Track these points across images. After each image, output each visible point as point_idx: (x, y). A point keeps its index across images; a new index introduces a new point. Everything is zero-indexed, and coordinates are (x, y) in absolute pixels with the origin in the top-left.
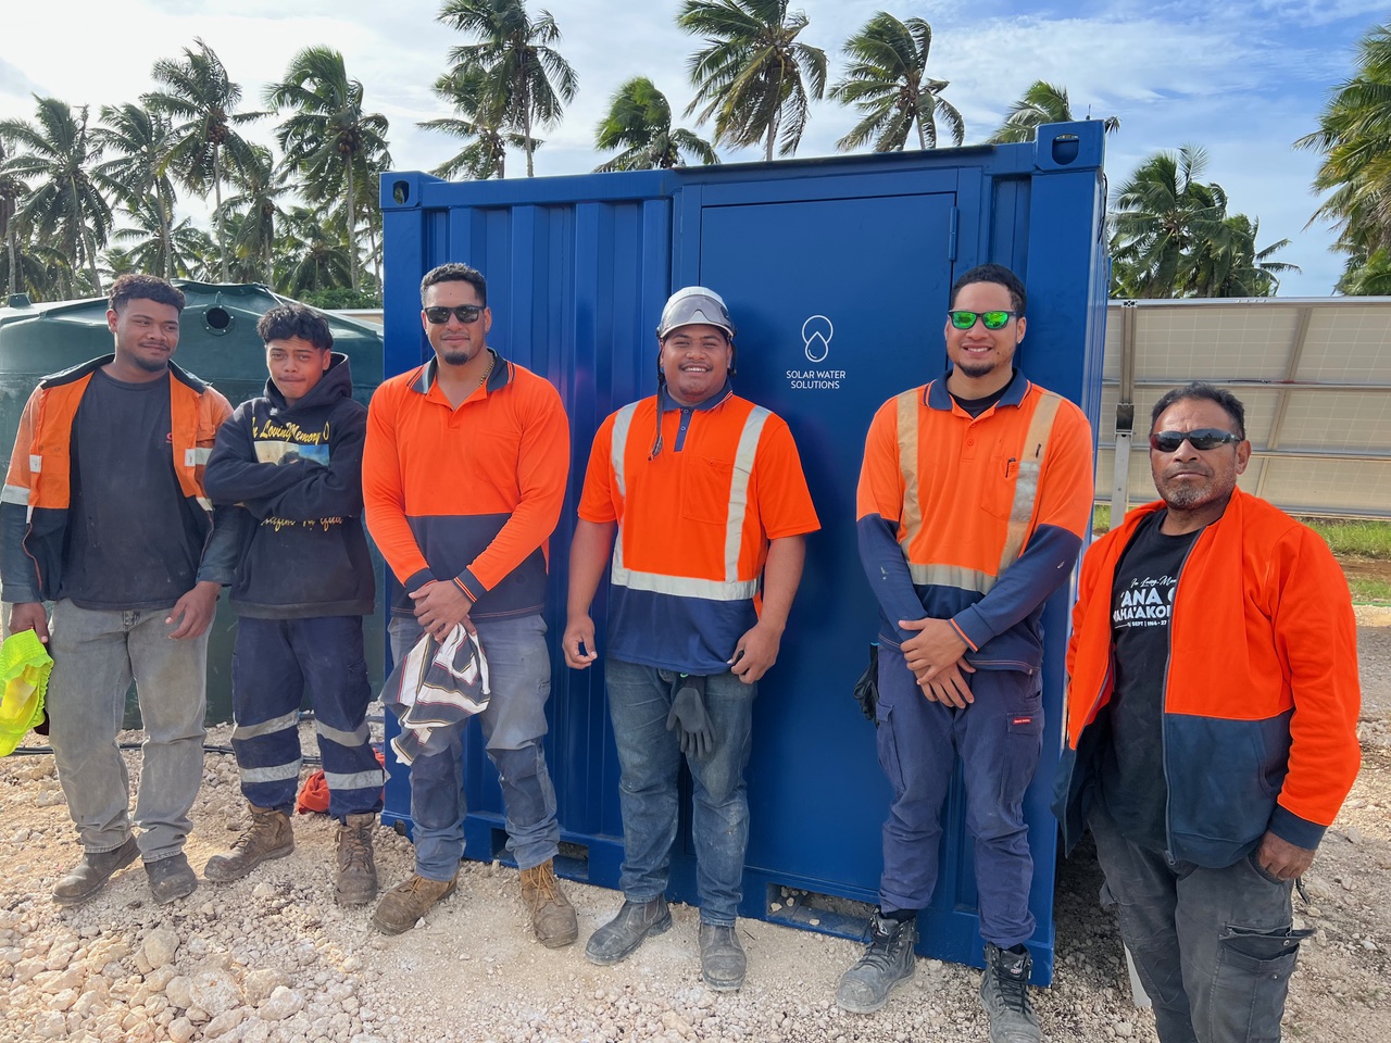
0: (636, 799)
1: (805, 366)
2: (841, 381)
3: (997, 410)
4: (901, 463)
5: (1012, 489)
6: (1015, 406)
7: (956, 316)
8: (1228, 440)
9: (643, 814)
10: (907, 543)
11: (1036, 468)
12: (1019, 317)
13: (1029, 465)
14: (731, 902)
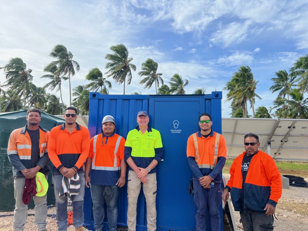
0: (96, 211)
1: (174, 129)
2: (181, 132)
3: (210, 137)
4: (195, 147)
5: (214, 150)
6: (213, 136)
7: (201, 121)
8: (256, 143)
9: (98, 213)
10: (197, 161)
11: (217, 146)
12: (211, 121)
13: (216, 146)
14: (115, 228)
